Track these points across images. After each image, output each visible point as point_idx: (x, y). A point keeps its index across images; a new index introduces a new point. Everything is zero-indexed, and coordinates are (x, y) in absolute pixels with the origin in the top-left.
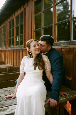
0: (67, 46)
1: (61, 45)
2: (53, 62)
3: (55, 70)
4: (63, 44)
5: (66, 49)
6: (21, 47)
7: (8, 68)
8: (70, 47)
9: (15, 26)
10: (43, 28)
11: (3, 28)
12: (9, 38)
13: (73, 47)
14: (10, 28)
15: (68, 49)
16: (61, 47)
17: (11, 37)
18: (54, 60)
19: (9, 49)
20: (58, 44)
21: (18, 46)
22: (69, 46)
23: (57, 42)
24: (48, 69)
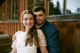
0: (61, 20)
1: (53, 19)
2: (50, 37)
3: (52, 47)
4: (55, 18)
5: (59, 23)
6: (16, 21)
7: (5, 38)
8: (65, 21)
9: (12, 4)
10: (35, 4)
11: (3, 6)
12: (7, 14)
13: (67, 21)
14: (8, 6)
15: (61, 23)
16: (53, 21)
17: (9, 13)
18: (51, 34)
19: (7, 22)
20: (50, 18)
21: (14, 20)
22: (62, 20)
23: (48, 16)
24: (43, 45)
